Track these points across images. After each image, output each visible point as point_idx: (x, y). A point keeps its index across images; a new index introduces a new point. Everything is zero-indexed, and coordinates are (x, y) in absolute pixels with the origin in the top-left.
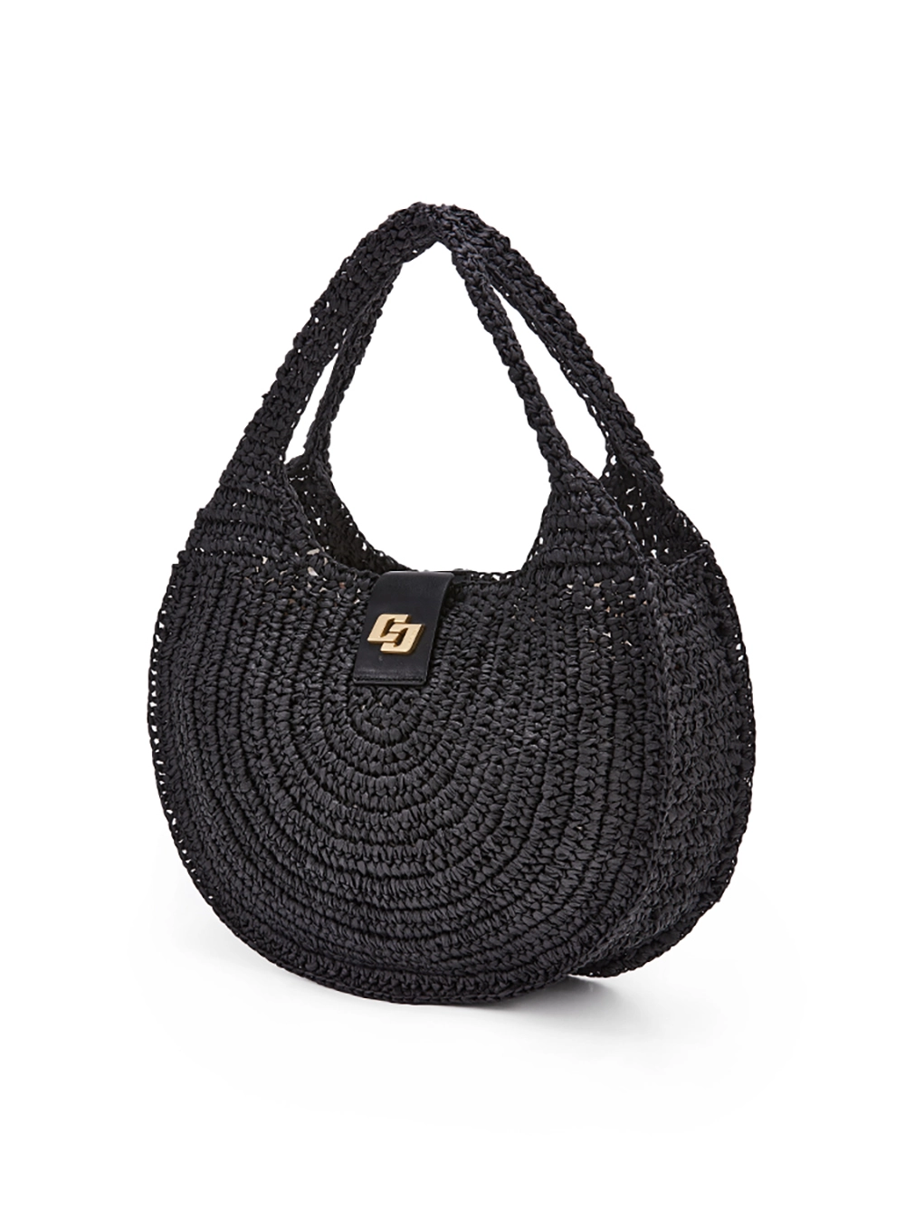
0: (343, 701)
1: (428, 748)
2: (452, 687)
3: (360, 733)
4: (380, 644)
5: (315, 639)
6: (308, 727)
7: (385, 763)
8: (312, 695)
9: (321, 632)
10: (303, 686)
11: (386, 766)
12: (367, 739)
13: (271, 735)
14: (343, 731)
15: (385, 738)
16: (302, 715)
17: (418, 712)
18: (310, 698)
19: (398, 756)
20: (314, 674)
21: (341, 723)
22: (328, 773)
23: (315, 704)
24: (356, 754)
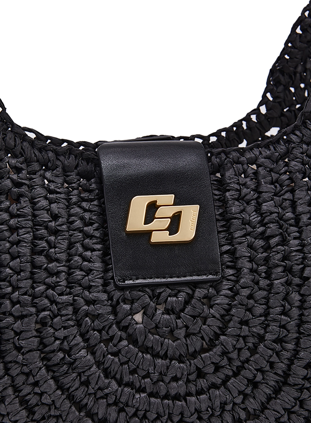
0: (108, 313)
1: (246, 354)
2: (260, 275)
3: (145, 350)
4: (149, 233)
5: (41, 239)
6: (68, 352)
7: (188, 381)
8: (64, 312)
9: (46, 228)
10: (46, 301)
11: (191, 385)
12: (156, 356)
13: (15, 371)
14: (120, 351)
15: (183, 351)
16: (56, 339)
17: (223, 312)
18: (62, 316)
19: (206, 370)
20: (57, 284)
21: (115, 341)
22: (109, 405)
23: (71, 323)
24: (148, 375)
